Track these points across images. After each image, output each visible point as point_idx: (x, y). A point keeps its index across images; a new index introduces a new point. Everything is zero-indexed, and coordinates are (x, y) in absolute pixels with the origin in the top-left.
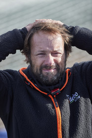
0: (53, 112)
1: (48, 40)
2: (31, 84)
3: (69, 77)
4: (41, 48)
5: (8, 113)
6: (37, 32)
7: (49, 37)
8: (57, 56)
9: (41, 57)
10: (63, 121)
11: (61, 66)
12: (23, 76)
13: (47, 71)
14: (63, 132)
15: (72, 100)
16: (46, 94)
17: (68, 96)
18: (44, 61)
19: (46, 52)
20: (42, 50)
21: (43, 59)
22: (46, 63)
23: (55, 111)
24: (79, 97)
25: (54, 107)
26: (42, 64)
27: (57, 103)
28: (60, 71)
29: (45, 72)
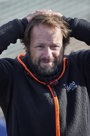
0: (52, 101)
1: (47, 33)
2: (30, 74)
3: (66, 67)
4: (40, 41)
5: (8, 101)
6: (38, 25)
7: (49, 31)
8: (55, 50)
9: (40, 50)
10: (60, 110)
11: (58, 59)
12: (22, 65)
13: (45, 64)
14: (60, 120)
15: (69, 88)
16: (45, 84)
17: (65, 85)
18: (42, 54)
19: (46, 44)
20: (41, 42)
21: (42, 52)
22: (45, 56)
23: (53, 100)
24: (76, 86)
25: (52, 97)
26: (41, 56)
27: (54, 92)
28: (58, 63)
29: (42, 64)
